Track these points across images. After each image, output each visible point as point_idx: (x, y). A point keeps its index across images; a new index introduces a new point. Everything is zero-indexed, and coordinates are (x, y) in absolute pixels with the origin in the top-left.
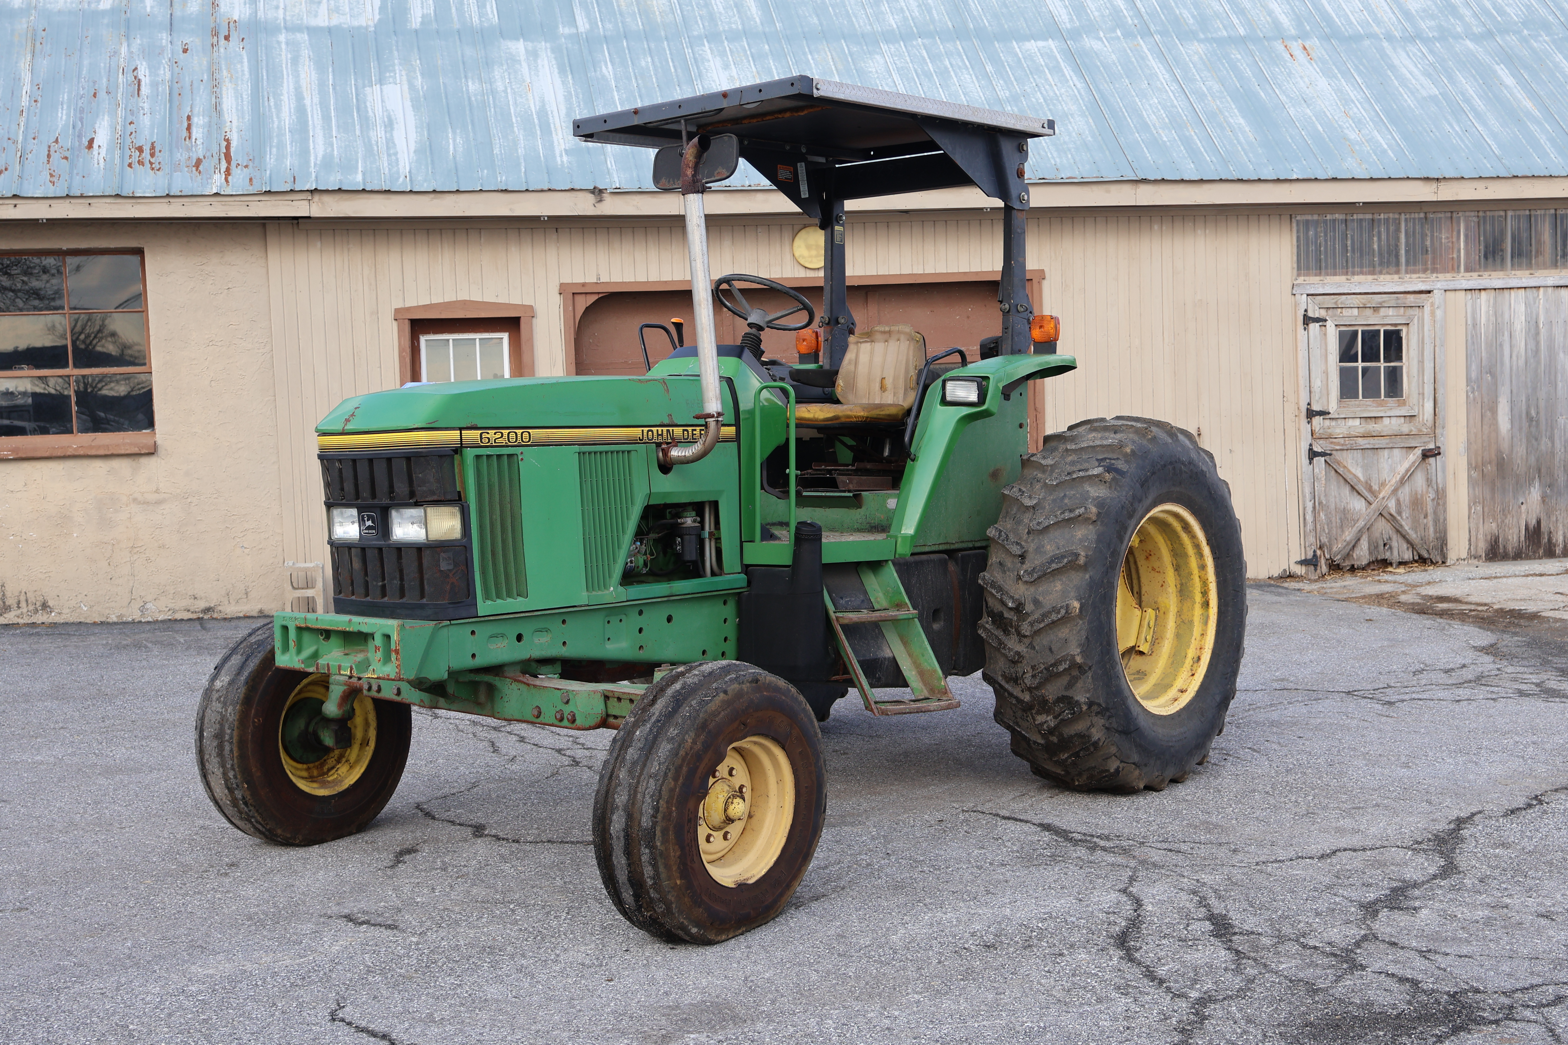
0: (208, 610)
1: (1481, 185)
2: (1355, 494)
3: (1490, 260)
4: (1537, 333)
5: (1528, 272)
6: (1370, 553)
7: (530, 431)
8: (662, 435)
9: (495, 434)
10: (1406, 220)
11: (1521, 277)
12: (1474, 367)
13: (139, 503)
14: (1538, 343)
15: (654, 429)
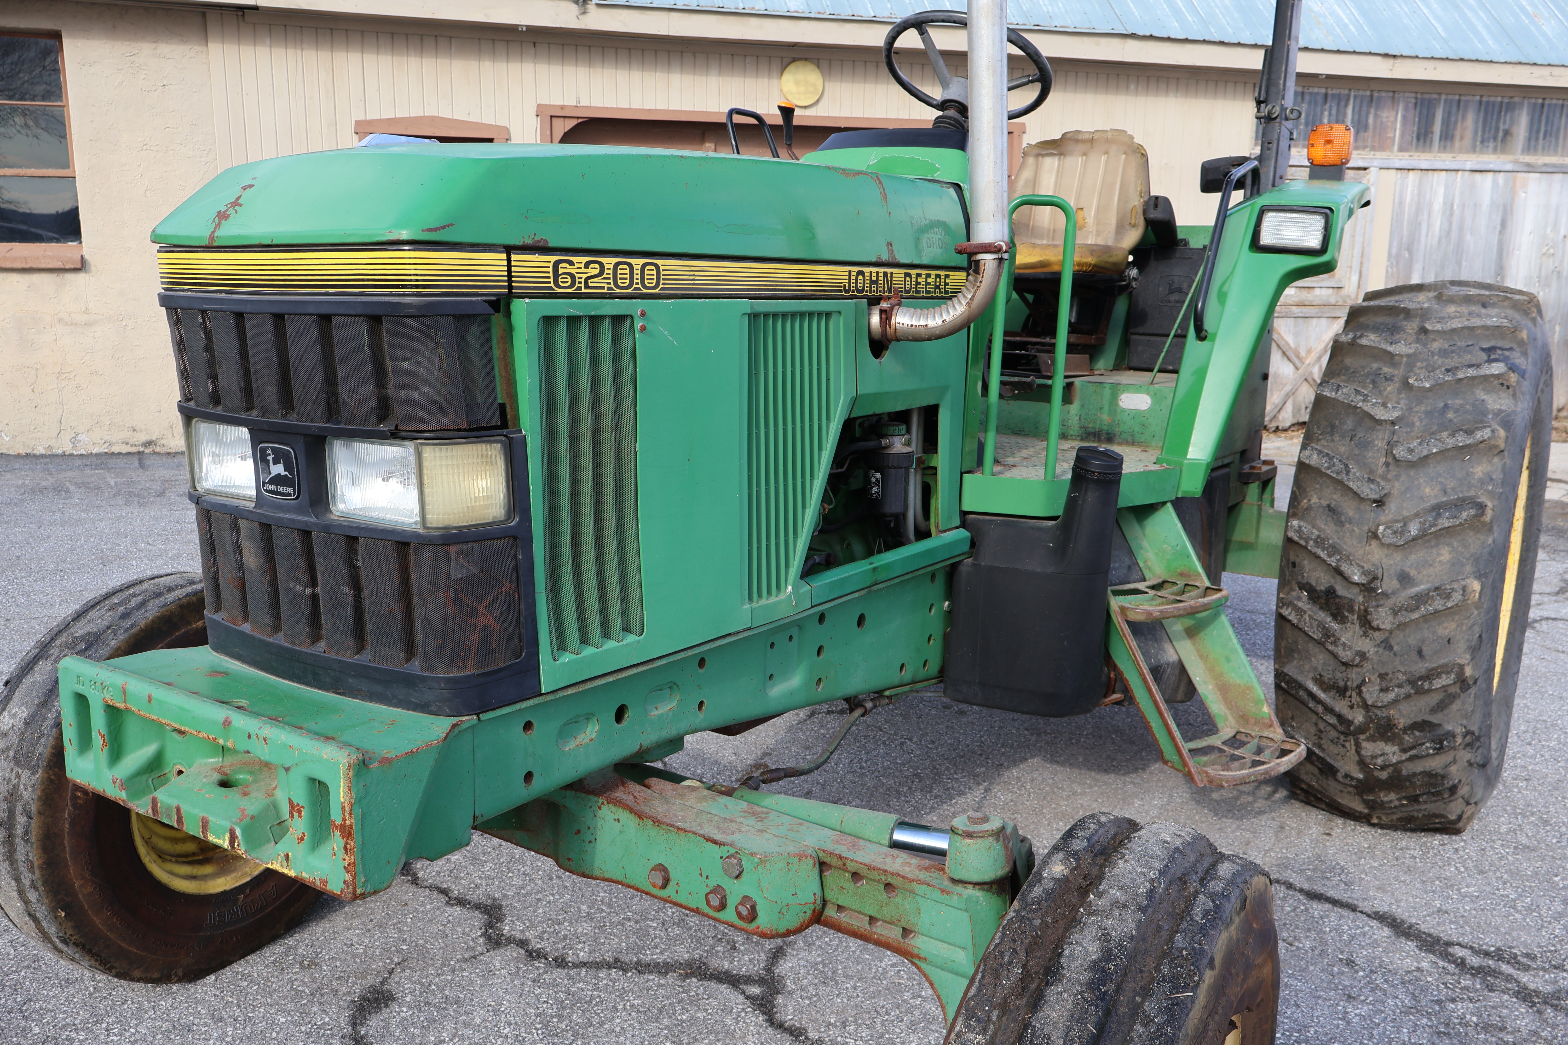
0: (149, 443)
1: (1431, 64)
2: (1286, 359)
3: (1422, 141)
4: (1451, 215)
5: (1451, 155)
6: (1294, 416)
7: (659, 262)
8: (876, 282)
9: (587, 265)
10: (1355, 97)
11: (1445, 160)
12: (1395, 244)
13: (66, 324)
14: (1450, 224)
15: (866, 270)
